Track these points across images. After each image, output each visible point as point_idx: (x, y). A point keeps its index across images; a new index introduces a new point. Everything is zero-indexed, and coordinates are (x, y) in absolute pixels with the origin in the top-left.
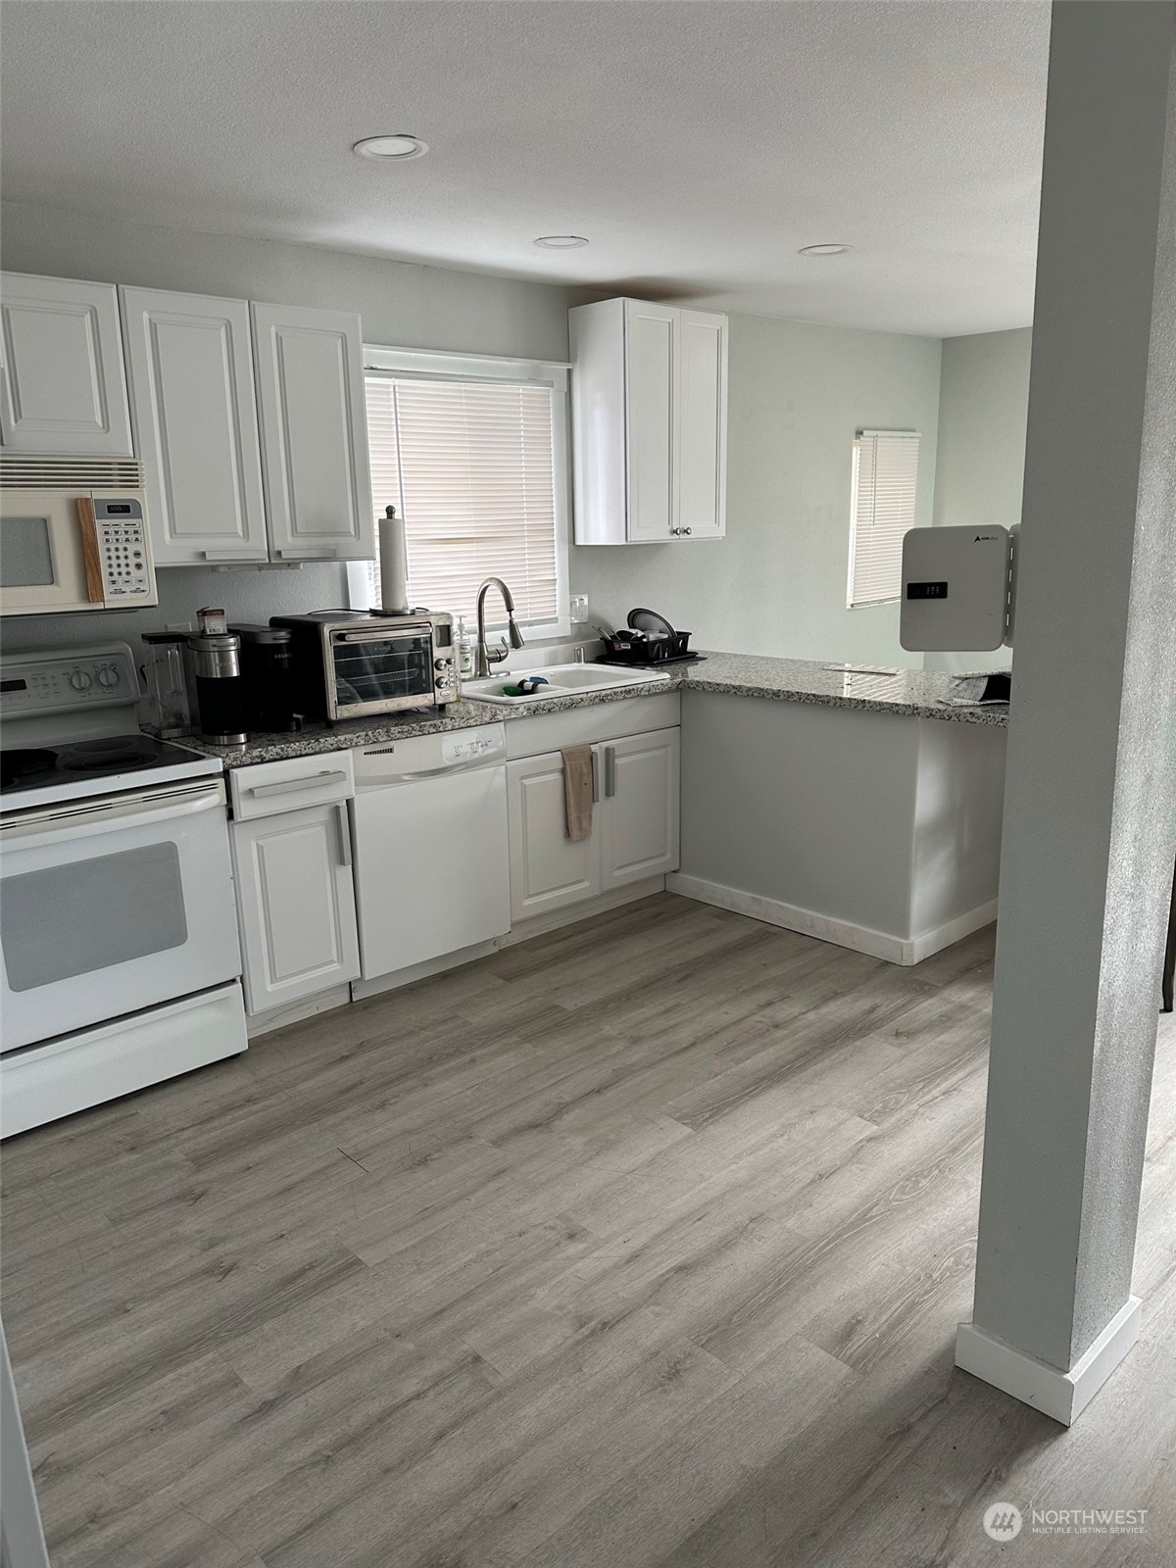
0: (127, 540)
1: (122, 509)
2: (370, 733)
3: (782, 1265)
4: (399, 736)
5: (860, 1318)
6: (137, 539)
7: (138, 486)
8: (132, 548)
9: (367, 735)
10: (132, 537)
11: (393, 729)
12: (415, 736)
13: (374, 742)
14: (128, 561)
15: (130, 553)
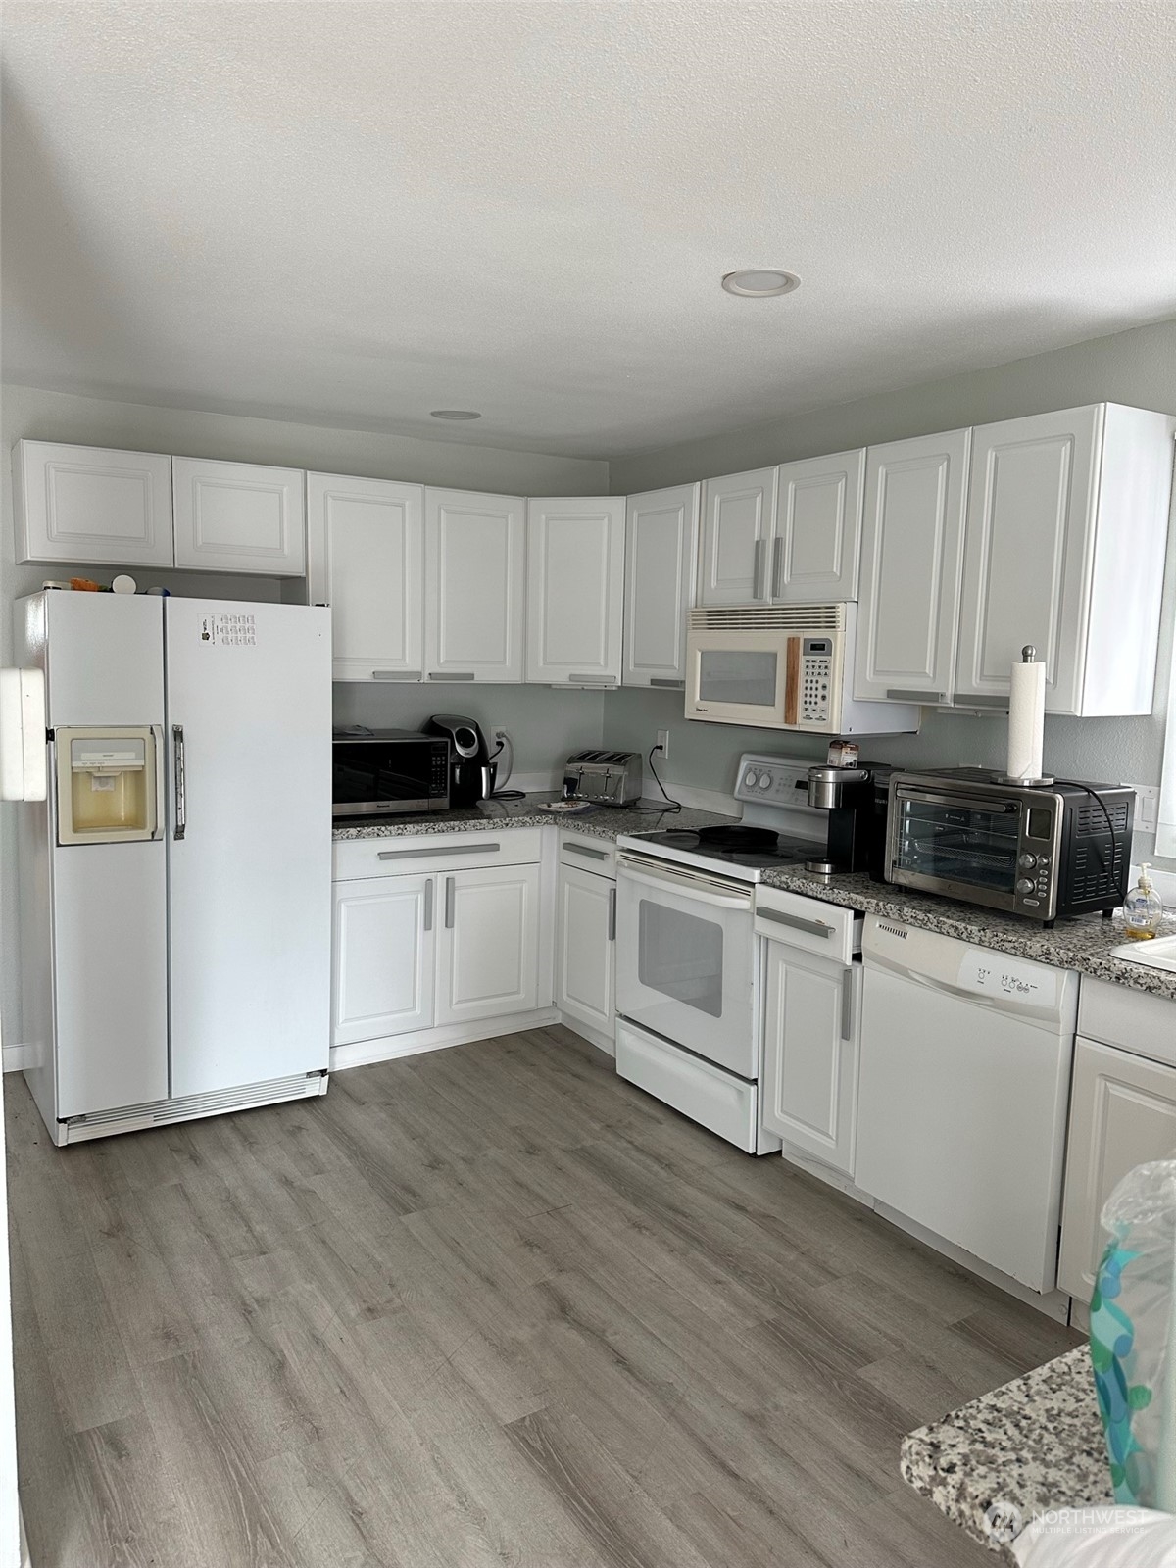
0: (819, 674)
1: (819, 647)
2: (881, 903)
3: (235, 1430)
4: (911, 920)
5: (124, 1459)
6: (826, 674)
7: (834, 627)
8: (822, 681)
9: (877, 904)
10: (823, 671)
11: (905, 910)
12: (930, 930)
13: (884, 916)
14: (817, 692)
15: (820, 686)
